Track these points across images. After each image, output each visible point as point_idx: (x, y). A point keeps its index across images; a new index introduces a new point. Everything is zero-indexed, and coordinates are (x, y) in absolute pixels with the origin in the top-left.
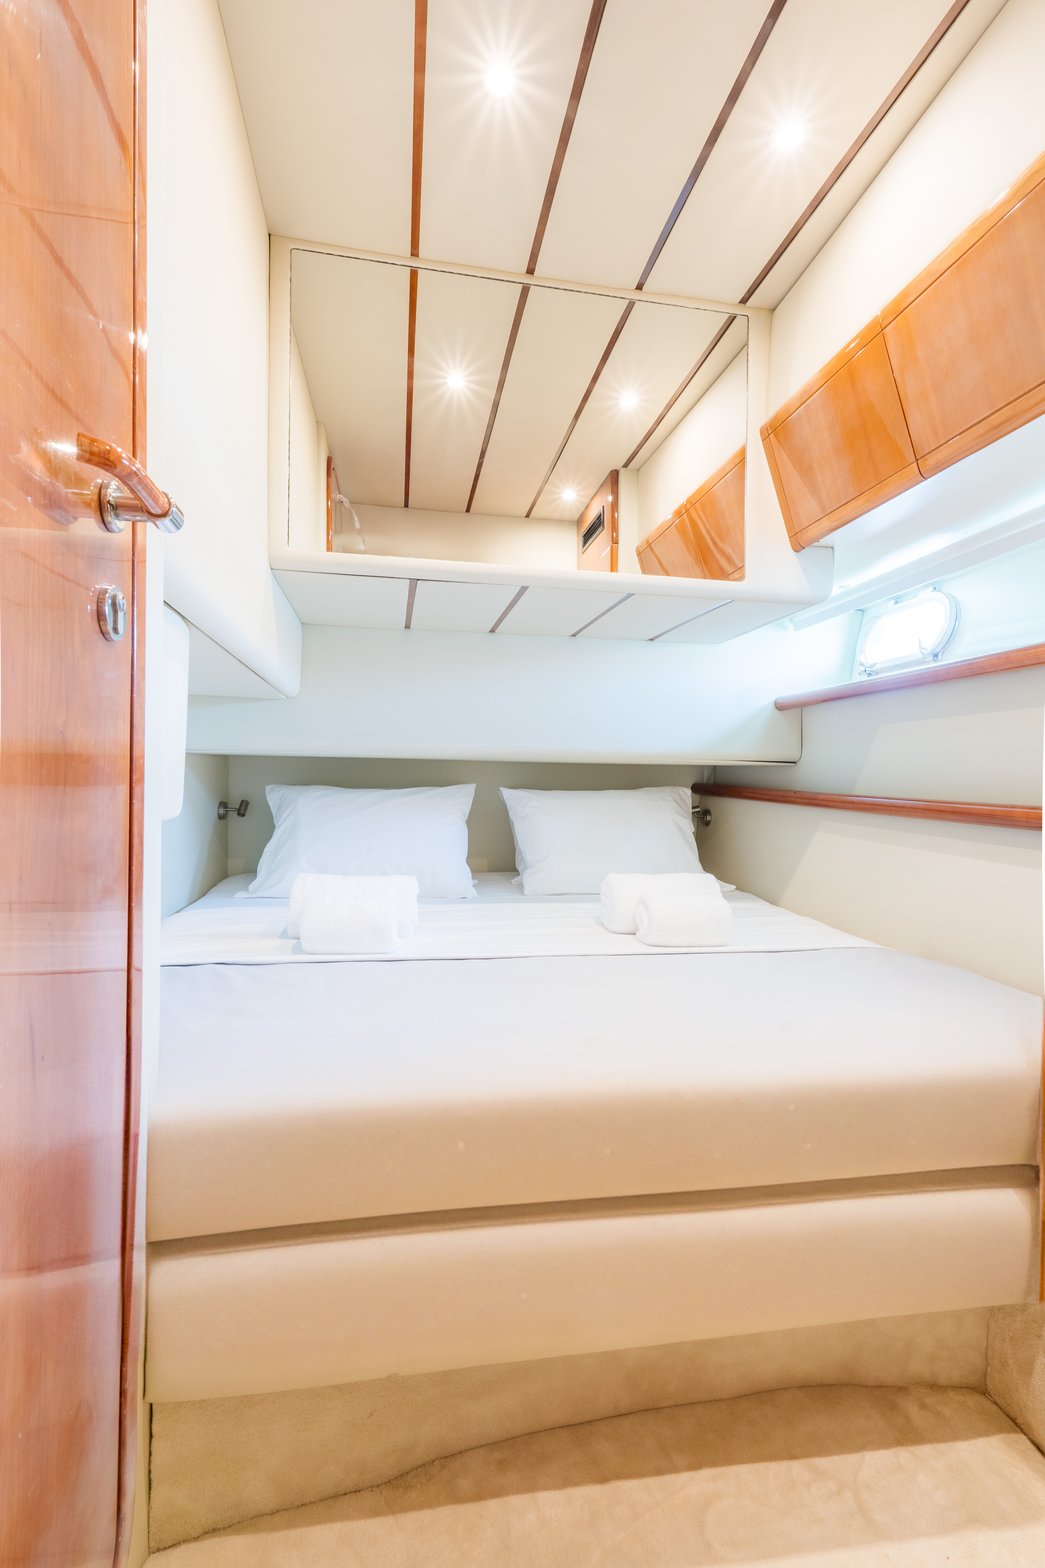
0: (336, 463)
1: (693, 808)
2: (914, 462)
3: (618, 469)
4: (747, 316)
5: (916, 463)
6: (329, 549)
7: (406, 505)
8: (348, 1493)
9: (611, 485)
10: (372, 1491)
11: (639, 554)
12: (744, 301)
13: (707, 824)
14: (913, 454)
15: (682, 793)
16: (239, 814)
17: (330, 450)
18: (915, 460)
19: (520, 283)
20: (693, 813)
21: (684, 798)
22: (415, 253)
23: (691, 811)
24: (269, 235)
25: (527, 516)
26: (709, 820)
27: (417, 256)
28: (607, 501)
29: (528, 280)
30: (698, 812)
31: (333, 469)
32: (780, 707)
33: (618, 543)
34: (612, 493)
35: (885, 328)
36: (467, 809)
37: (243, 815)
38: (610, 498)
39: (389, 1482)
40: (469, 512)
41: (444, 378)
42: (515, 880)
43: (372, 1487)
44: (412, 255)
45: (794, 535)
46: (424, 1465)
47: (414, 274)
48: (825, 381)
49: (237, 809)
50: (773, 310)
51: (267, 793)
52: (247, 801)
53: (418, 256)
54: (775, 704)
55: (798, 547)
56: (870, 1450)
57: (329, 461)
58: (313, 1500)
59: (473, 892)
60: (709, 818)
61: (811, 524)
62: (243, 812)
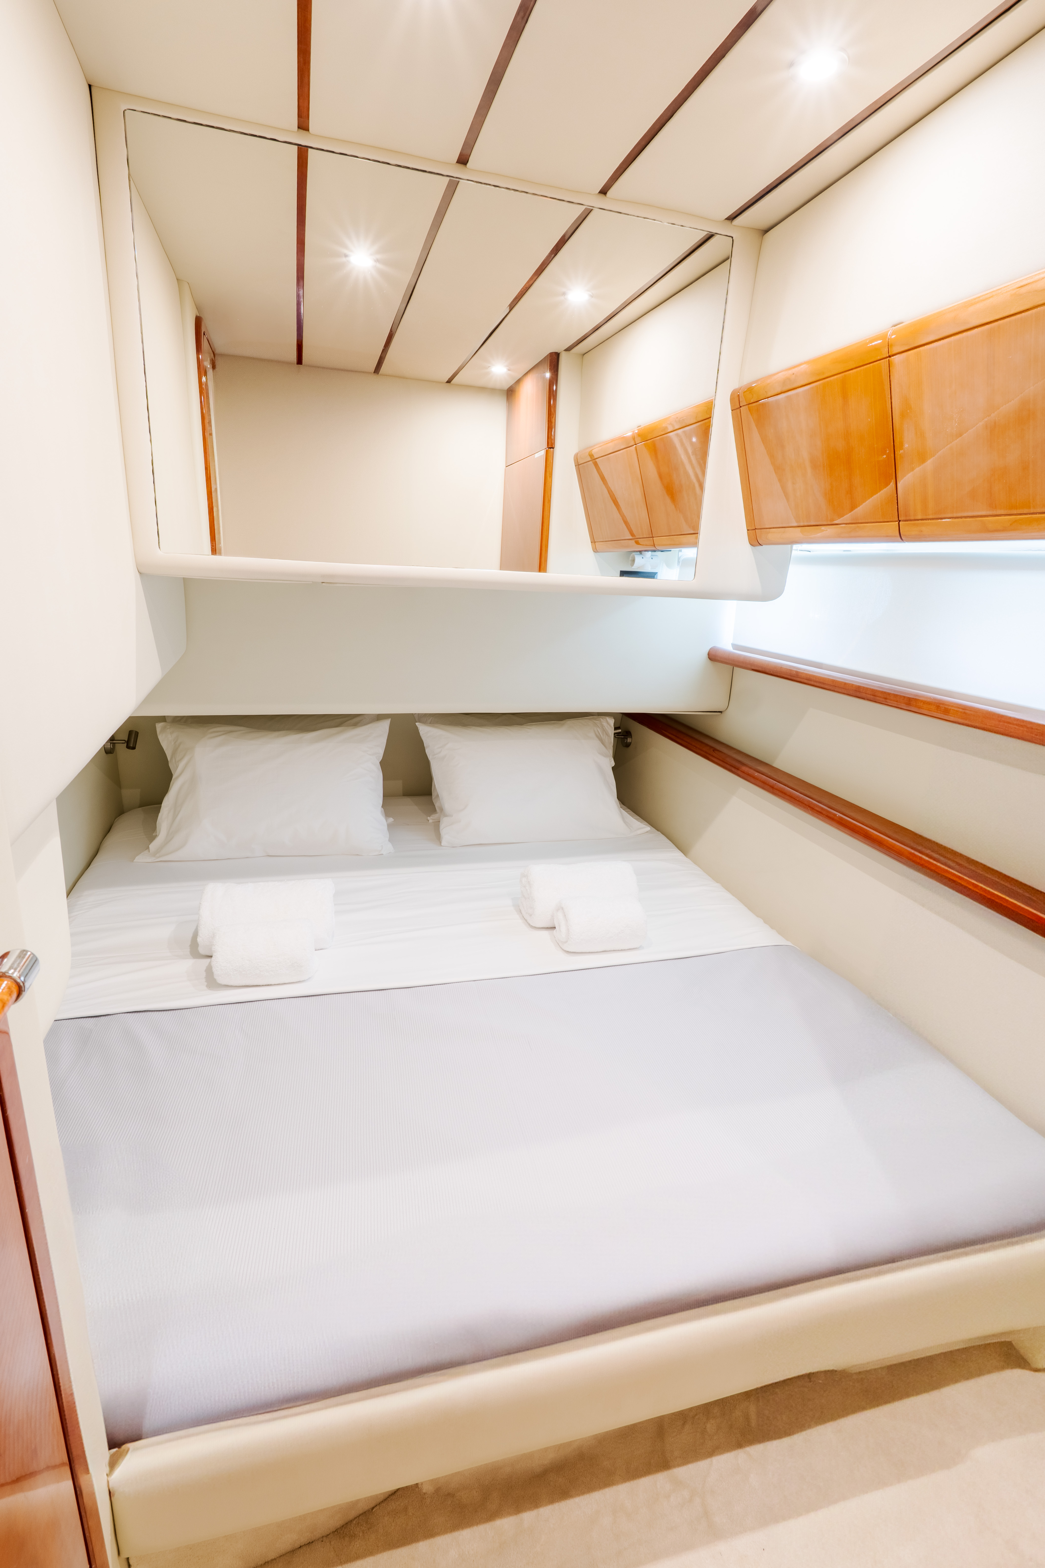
0: (206, 326)
1: (616, 729)
2: (896, 521)
3: (559, 352)
4: (732, 237)
5: (897, 523)
6: (214, 551)
7: (300, 361)
8: (303, 1546)
9: (550, 366)
10: (322, 1541)
11: (578, 465)
12: (732, 218)
13: (628, 745)
14: (897, 512)
15: (605, 724)
16: (128, 747)
17: (198, 308)
18: (897, 519)
19: (447, 176)
20: (615, 734)
21: (607, 728)
22: (303, 125)
23: (613, 732)
24: (90, 86)
25: (449, 381)
26: (629, 742)
27: (307, 129)
28: (544, 378)
29: (458, 172)
30: (620, 733)
31: (204, 334)
32: (714, 657)
33: (553, 448)
34: (551, 370)
35: (893, 355)
36: (380, 752)
37: (134, 748)
38: (548, 375)
39: (336, 1530)
40: (378, 373)
41: (346, 256)
42: (431, 818)
43: (323, 1537)
44: (298, 128)
45: (754, 530)
46: (365, 1512)
47: (303, 153)
48: (814, 380)
49: (125, 741)
50: (766, 231)
51: (158, 733)
52: (136, 732)
53: (309, 131)
54: (708, 654)
55: (755, 540)
56: (718, 1454)
57: (198, 322)
58: (274, 1558)
59: (388, 848)
60: (629, 740)
61: (774, 528)
62: (133, 745)
